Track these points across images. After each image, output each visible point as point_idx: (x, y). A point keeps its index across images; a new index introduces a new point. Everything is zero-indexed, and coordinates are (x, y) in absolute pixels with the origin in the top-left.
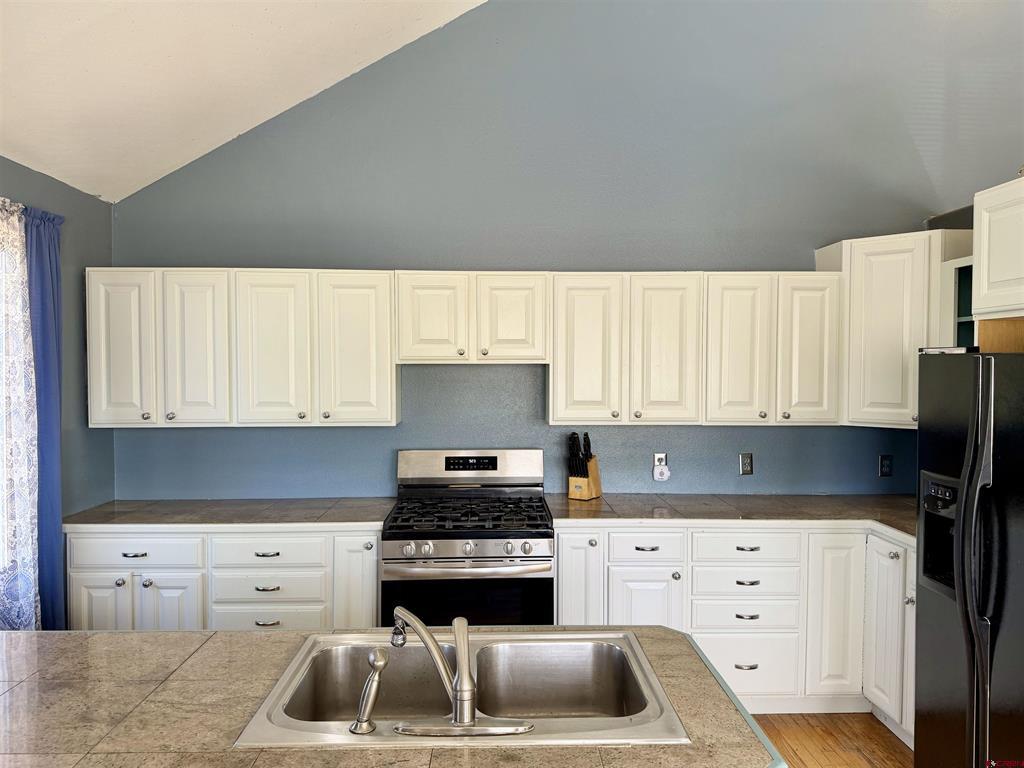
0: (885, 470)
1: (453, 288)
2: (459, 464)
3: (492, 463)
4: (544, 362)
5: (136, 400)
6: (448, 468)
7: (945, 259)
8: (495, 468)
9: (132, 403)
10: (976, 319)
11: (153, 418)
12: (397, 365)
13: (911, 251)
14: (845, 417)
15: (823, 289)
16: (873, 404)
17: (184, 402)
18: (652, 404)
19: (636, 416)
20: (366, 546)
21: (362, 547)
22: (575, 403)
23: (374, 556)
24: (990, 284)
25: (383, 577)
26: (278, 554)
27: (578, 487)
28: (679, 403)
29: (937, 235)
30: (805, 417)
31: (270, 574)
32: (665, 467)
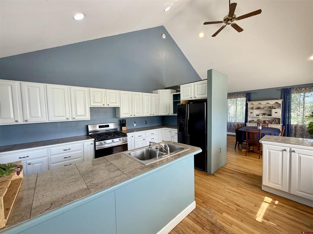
0: (162, 122)
1: (101, 92)
2: (102, 127)
3: (108, 126)
4: (119, 107)
5: (12, 116)
6: (99, 128)
7: (171, 93)
8: (109, 127)
9: (11, 118)
10: (181, 100)
11: (19, 121)
12: (90, 108)
13: (167, 92)
14: (159, 114)
15: (156, 96)
16: (163, 112)
17: (31, 117)
18: (136, 113)
19: (134, 115)
20: (91, 144)
21: (90, 144)
22: (125, 114)
23: (93, 146)
24: (183, 96)
25: (97, 149)
26: (70, 149)
27: (124, 128)
28: (140, 113)
29: (170, 90)
30: (155, 114)
31: (68, 153)
32: (135, 124)
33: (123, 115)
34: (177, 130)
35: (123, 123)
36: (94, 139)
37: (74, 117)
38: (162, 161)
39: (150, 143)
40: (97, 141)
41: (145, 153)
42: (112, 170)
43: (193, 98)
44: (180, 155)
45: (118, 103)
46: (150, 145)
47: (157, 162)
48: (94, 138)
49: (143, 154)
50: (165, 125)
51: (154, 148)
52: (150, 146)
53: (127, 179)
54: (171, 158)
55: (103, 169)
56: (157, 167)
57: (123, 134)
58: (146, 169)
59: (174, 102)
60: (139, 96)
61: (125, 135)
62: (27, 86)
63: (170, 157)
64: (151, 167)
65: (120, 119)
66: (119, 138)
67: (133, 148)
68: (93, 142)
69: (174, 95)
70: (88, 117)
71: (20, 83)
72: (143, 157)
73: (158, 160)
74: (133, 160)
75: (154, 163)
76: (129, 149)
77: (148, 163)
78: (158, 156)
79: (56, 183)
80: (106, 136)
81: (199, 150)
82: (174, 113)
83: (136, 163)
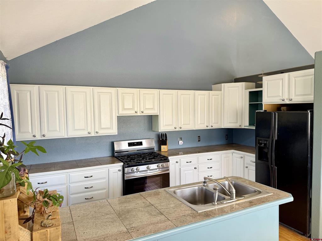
0: (227, 138)
1: (133, 93)
2: (132, 144)
3: (141, 144)
4: (157, 114)
5: (30, 130)
6: (129, 146)
7: (246, 89)
8: (142, 145)
9: (29, 132)
10: (263, 103)
11: (37, 136)
12: (117, 116)
13: (238, 87)
14: (223, 126)
15: (218, 95)
16: (230, 123)
17: (48, 130)
18: (183, 124)
19: (180, 128)
20: (119, 170)
21: (117, 171)
22: (166, 125)
23: (121, 173)
24: (267, 97)
25: (126, 179)
26: (92, 176)
27: (164, 148)
28: (189, 124)
29: (244, 83)
30: (216, 126)
31: (89, 183)
32: (182, 141)
33: (163, 127)
34: (254, 155)
35: (162, 139)
36: (122, 164)
37: (97, 130)
38: (222, 209)
39: (205, 179)
40: (127, 167)
41: (197, 193)
42: (154, 213)
43: (286, 101)
44: (253, 204)
45: (156, 108)
46: (205, 182)
47: (215, 209)
48: (123, 162)
49: (194, 195)
50: (233, 144)
51: (211, 186)
52: (206, 184)
53: (172, 228)
54: (237, 206)
55: (142, 211)
56: (214, 217)
57: (163, 157)
58: (198, 217)
59: (250, 104)
60: (189, 96)
61: (166, 160)
62: (45, 91)
63: (236, 204)
64: (206, 216)
65: (158, 133)
66: (157, 164)
67: (178, 184)
68: (121, 168)
69: (250, 92)
70: (114, 131)
71: (39, 87)
72: (193, 200)
73: (217, 207)
74: (180, 203)
75: (211, 211)
76: (171, 185)
77: (202, 209)
78: (217, 201)
79: (93, 221)
80: (139, 160)
81: (288, 197)
82: (250, 124)
83: (185, 207)
